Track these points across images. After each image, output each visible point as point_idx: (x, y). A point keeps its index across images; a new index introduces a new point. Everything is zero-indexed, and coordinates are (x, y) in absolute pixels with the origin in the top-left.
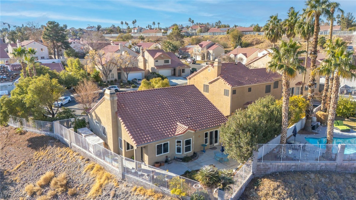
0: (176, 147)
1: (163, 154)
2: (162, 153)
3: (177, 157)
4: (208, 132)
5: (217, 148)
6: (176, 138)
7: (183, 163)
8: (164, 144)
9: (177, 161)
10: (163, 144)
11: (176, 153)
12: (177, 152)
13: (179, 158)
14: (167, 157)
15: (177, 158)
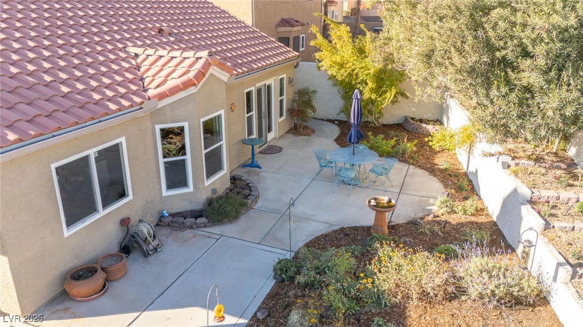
0: (162, 161)
1: (102, 213)
2: (93, 210)
3: (174, 211)
4: (253, 88)
5: (281, 149)
6: (156, 115)
7: (216, 230)
8: (99, 152)
9: (182, 227)
10: (92, 152)
11: (165, 193)
12: (170, 186)
13: (183, 215)
14: (125, 222)
15: (173, 215)
